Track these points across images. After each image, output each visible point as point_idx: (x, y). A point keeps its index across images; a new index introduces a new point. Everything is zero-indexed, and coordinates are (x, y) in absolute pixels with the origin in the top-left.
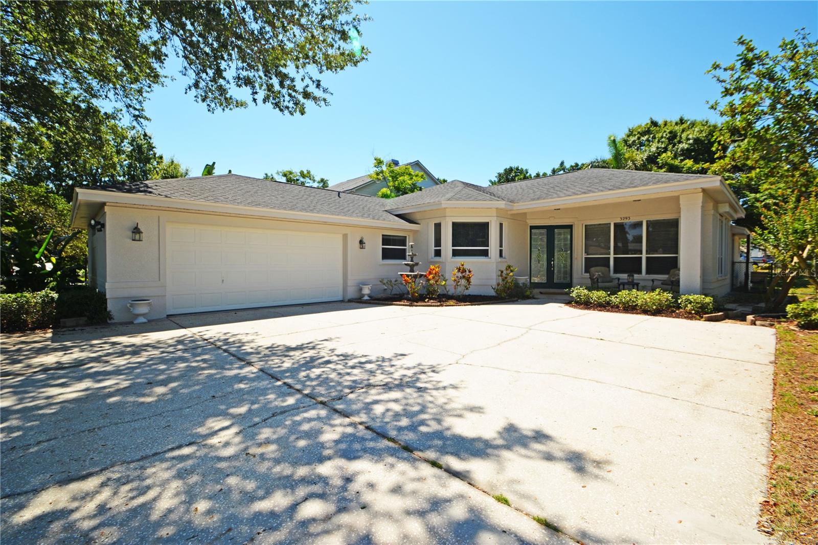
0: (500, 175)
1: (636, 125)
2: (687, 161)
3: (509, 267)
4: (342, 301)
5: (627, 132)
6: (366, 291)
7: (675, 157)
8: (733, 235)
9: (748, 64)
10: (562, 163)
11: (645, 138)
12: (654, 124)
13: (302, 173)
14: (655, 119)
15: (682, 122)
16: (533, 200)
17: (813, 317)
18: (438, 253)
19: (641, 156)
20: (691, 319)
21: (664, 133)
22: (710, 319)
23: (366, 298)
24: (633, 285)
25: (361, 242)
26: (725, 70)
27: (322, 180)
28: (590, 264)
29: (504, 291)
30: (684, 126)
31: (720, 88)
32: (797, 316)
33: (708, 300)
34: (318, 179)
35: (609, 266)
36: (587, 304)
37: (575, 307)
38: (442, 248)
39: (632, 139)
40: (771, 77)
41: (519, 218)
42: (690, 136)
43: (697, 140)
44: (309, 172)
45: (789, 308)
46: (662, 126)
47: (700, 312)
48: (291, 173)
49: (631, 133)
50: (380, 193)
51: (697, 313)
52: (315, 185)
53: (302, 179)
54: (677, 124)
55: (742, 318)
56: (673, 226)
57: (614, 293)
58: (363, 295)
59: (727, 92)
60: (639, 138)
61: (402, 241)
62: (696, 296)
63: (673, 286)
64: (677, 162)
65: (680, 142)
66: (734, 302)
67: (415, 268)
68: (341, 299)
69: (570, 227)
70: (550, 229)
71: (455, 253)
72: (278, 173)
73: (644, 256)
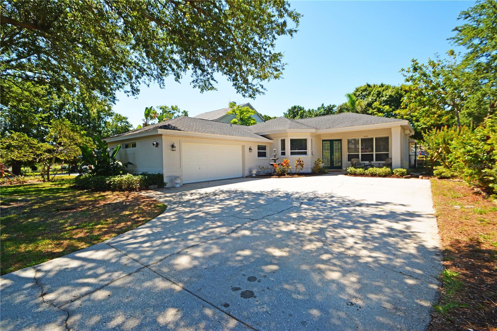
0: (289, 110)
1: (359, 86)
2: (386, 106)
3: (319, 159)
4: (243, 177)
5: (355, 89)
6: (254, 172)
7: (380, 104)
8: (409, 142)
9: (415, 69)
10: (323, 105)
11: (364, 93)
12: (369, 86)
13: (172, 107)
14: (369, 83)
15: (382, 86)
16: (327, 128)
17: (442, 175)
18: (283, 154)
19: (364, 103)
20: (399, 178)
21: (374, 92)
22: (406, 178)
23: (254, 175)
24: (372, 166)
25: (250, 149)
26: (407, 71)
27: (184, 112)
28: (350, 157)
29: (317, 170)
30: (384, 88)
31: (404, 78)
32: (437, 175)
33: (405, 170)
34: (182, 111)
35: (359, 158)
36: (355, 174)
37: (350, 176)
38: (286, 151)
39: (358, 93)
40: (425, 75)
41: (318, 136)
42: (387, 94)
43: (390, 96)
44: (176, 107)
45: (434, 172)
46: (373, 87)
47: (402, 175)
48: (166, 107)
49: (357, 90)
50: (232, 121)
51: (401, 176)
53: (173, 111)
54: (380, 87)
55: (418, 177)
56: (387, 139)
57: (367, 169)
58: (253, 174)
59: (408, 81)
60: (362, 93)
61: (264, 148)
62: (400, 169)
63: (390, 165)
64: (381, 107)
65: (382, 96)
66: (413, 172)
67: (276, 161)
68: (241, 176)
69: (341, 140)
70: (332, 141)
71: (292, 153)
72: (157, 107)
73: (374, 153)
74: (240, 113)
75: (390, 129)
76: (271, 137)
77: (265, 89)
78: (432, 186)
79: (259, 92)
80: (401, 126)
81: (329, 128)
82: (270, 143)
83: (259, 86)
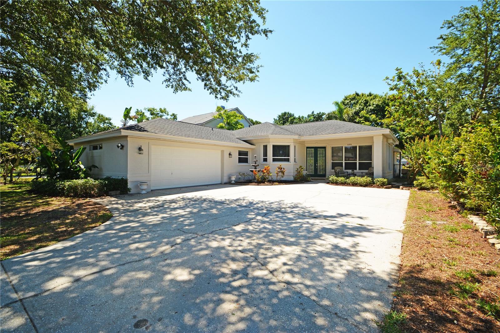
0: (279, 116)
1: (348, 95)
2: (373, 115)
3: (301, 167)
4: (221, 184)
5: (344, 98)
6: (233, 178)
7: (367, 113)
8: (394, 152)
9: (400, 78)
10: (313, 112)
11: (352, 102)
12: (357, 95)
13: (161, 109)
14: (358, 92)
15: (370, 95)
16: (310, 135)
17: (423, 186)
18: (265, 160)
19: (351, 111)
20: (379, 188)
21: (362, 101)
22: (386, 188)
23: (233, 182)
24: (354, 175)
25: (230, 154)
26: (391, 80)
27: (173, 115)
28: (334, 165)
29: (299, 178)
30: (372, 97)
31: (389, 87)
32: (417, 185)
33: (385, 180)
34: (170, 113)
35: (342, 166)
36: (336, 183)
37: (331, 185)
38: (268, 157)
39: (347, 101)
40: (409, 84)
41: (302, 143)
42: (374, 103)
43: (377, 105)
44: (165, 109)
45: (415, 182)
46: (361, 96)
47: (382, 185)
48: (154, 109)
49: (346, 99)
50: (219, 126)
51: (381, 186)
52: (169, 117)
53: (161, 114)
54: (368, 96)
55: (398, 187)
56: (370, 148)
57: (348, 178)
58: (232, 181)
59: (392, 89)
60: (350, 102)
61: (246, 154)
62: (381, 179)
63: (371, 175)
64: (368, 116)
65: (370, 105)
66: (394, 182)
67: (257, 167)
68: (220, 182)
69: (325, 148)
70: (316, 148)
71: (274, 160)
72: (145, 109)
73: (358, 162)
74: (227, 118)
75: (372, 138)
76: (254, 142)
77: (240, 92)
78: (410, 197)
79: (234, 94)
80: (383, 135)
81: (313, 135)
82: (252, 149)
83: (233, 88)
